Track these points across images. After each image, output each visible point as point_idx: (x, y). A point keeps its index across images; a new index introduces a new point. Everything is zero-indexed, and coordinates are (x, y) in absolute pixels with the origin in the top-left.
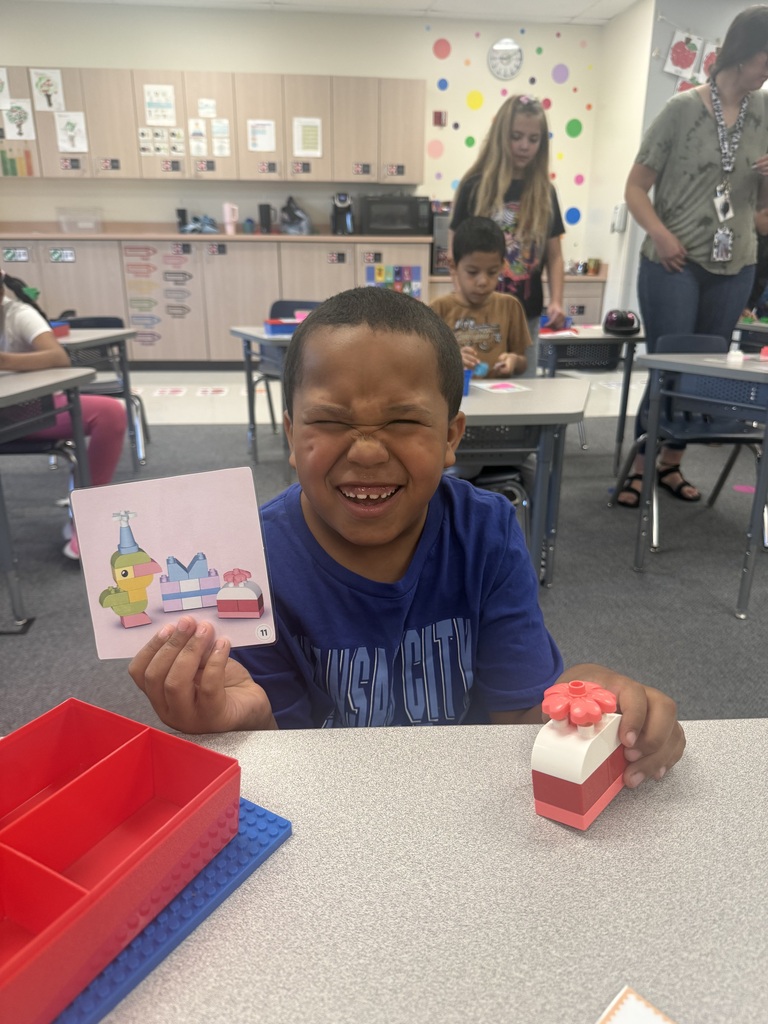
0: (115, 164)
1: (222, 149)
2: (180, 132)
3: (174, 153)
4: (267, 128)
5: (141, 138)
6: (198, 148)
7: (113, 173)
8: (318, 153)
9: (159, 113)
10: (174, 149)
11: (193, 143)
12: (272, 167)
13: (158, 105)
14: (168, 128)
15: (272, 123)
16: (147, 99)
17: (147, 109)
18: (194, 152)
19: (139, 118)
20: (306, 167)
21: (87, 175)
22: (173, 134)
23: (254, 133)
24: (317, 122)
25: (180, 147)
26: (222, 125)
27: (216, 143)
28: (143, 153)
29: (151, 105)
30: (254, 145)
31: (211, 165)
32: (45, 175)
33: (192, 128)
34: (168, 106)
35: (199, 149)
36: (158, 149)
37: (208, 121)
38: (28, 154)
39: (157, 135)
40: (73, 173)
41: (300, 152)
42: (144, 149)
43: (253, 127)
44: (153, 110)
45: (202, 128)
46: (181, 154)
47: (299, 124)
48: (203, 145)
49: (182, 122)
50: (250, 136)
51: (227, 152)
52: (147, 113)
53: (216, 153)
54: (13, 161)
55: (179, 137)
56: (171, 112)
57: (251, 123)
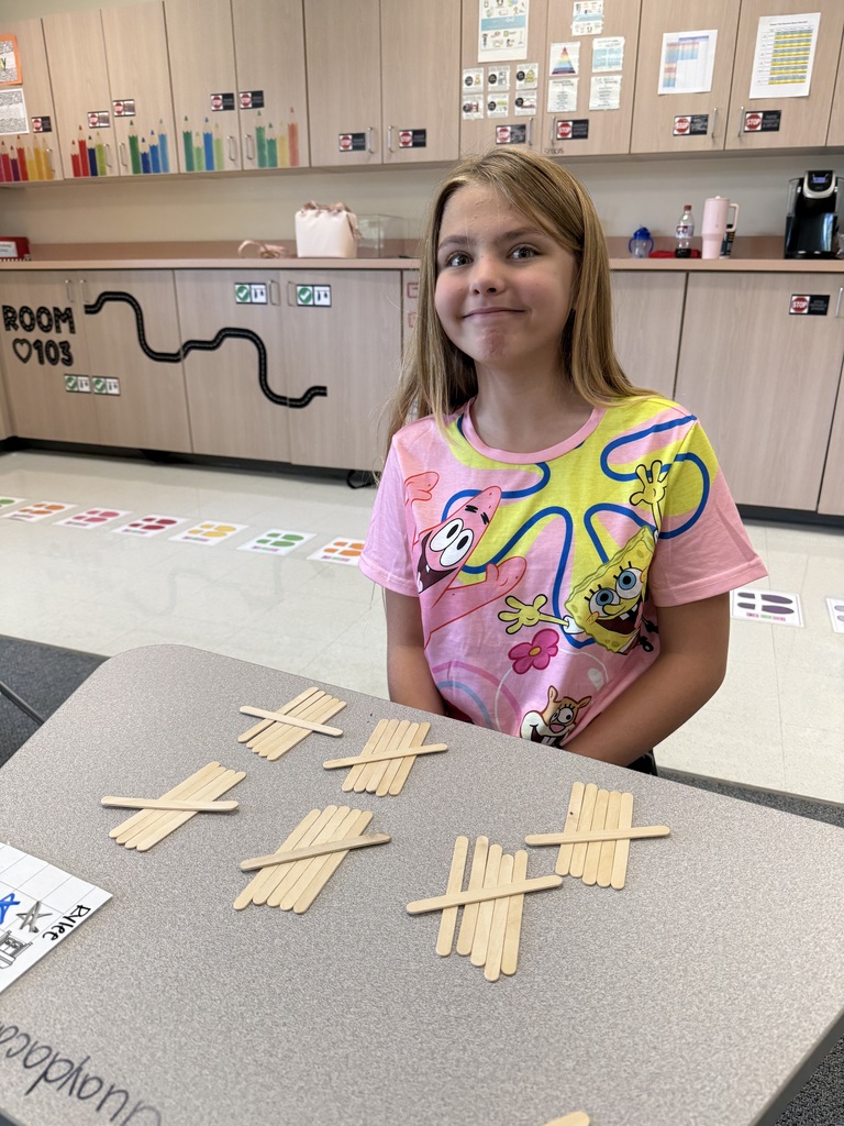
0: (419, 138)
1: (606, 95)
2: (532, 69)
3: (518, 109)
4: (702, 43)
5: (465, 86)
6: (563, 97)
7: (415, 155)
8: (803, 89)
9: (501, 37)
10: (520, 102)
11: (554, 89)
12: (698, 126)
13: (501, 23)
14: (513, 63)
15: (713, 34)
16: (483, 15)
17: (481, 33)
18: (552, 106)
19: (465, 52)
20: (771, 120)
21: (376, 160)
22: (521, 76)
23: (672, 58)
24: (812, 20)
25: (530, 99)
26: (611, 50)
27: (596, 86)
28: (464, 114)
29: (488, 24)
30: (670, 83)
31: (580, 129)
32: (313, 164)
33: (555, 61)
34: (517, 23)
35: (563, 99)
36: (492, 106)
37: (586, 41)
38: (293, 130)
39: (492, 79)
40: (356, 158)
41: (763, 89)
42: (468, 109)
43: (670, 45)
44: (490, 33)
45: (574, 59)
46: (532, 112)
47: (769, 28)
48: (572, 92)
49: (538, 51)
50: (663, 65)
51: (614, 102)
52: (481, 40)
53: (594, 103)
54: (272, 143)
55: (531, 79)
56: (521, 34)
57: (668, 38)
